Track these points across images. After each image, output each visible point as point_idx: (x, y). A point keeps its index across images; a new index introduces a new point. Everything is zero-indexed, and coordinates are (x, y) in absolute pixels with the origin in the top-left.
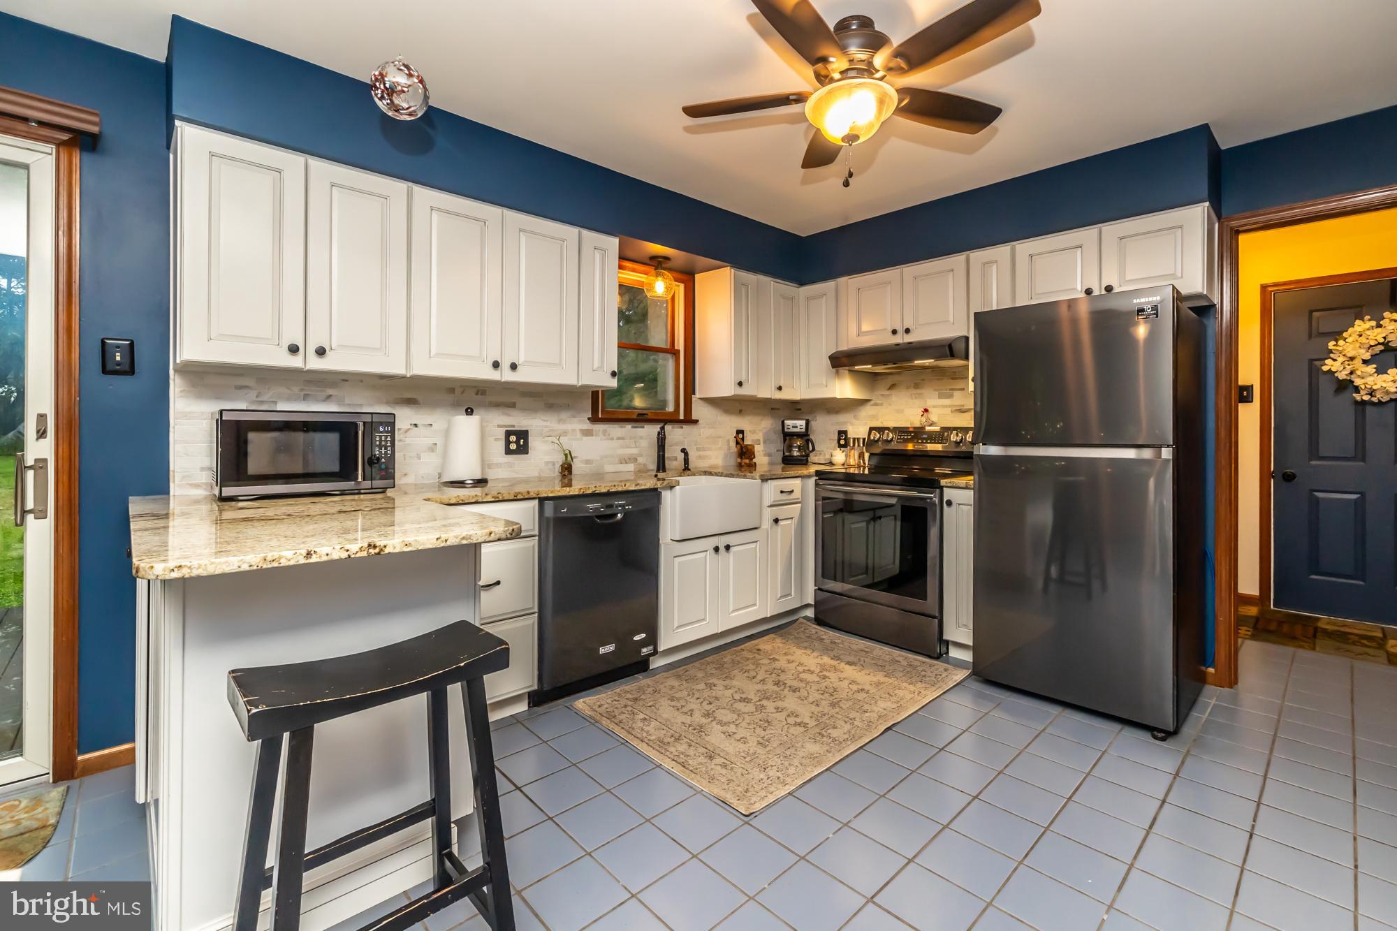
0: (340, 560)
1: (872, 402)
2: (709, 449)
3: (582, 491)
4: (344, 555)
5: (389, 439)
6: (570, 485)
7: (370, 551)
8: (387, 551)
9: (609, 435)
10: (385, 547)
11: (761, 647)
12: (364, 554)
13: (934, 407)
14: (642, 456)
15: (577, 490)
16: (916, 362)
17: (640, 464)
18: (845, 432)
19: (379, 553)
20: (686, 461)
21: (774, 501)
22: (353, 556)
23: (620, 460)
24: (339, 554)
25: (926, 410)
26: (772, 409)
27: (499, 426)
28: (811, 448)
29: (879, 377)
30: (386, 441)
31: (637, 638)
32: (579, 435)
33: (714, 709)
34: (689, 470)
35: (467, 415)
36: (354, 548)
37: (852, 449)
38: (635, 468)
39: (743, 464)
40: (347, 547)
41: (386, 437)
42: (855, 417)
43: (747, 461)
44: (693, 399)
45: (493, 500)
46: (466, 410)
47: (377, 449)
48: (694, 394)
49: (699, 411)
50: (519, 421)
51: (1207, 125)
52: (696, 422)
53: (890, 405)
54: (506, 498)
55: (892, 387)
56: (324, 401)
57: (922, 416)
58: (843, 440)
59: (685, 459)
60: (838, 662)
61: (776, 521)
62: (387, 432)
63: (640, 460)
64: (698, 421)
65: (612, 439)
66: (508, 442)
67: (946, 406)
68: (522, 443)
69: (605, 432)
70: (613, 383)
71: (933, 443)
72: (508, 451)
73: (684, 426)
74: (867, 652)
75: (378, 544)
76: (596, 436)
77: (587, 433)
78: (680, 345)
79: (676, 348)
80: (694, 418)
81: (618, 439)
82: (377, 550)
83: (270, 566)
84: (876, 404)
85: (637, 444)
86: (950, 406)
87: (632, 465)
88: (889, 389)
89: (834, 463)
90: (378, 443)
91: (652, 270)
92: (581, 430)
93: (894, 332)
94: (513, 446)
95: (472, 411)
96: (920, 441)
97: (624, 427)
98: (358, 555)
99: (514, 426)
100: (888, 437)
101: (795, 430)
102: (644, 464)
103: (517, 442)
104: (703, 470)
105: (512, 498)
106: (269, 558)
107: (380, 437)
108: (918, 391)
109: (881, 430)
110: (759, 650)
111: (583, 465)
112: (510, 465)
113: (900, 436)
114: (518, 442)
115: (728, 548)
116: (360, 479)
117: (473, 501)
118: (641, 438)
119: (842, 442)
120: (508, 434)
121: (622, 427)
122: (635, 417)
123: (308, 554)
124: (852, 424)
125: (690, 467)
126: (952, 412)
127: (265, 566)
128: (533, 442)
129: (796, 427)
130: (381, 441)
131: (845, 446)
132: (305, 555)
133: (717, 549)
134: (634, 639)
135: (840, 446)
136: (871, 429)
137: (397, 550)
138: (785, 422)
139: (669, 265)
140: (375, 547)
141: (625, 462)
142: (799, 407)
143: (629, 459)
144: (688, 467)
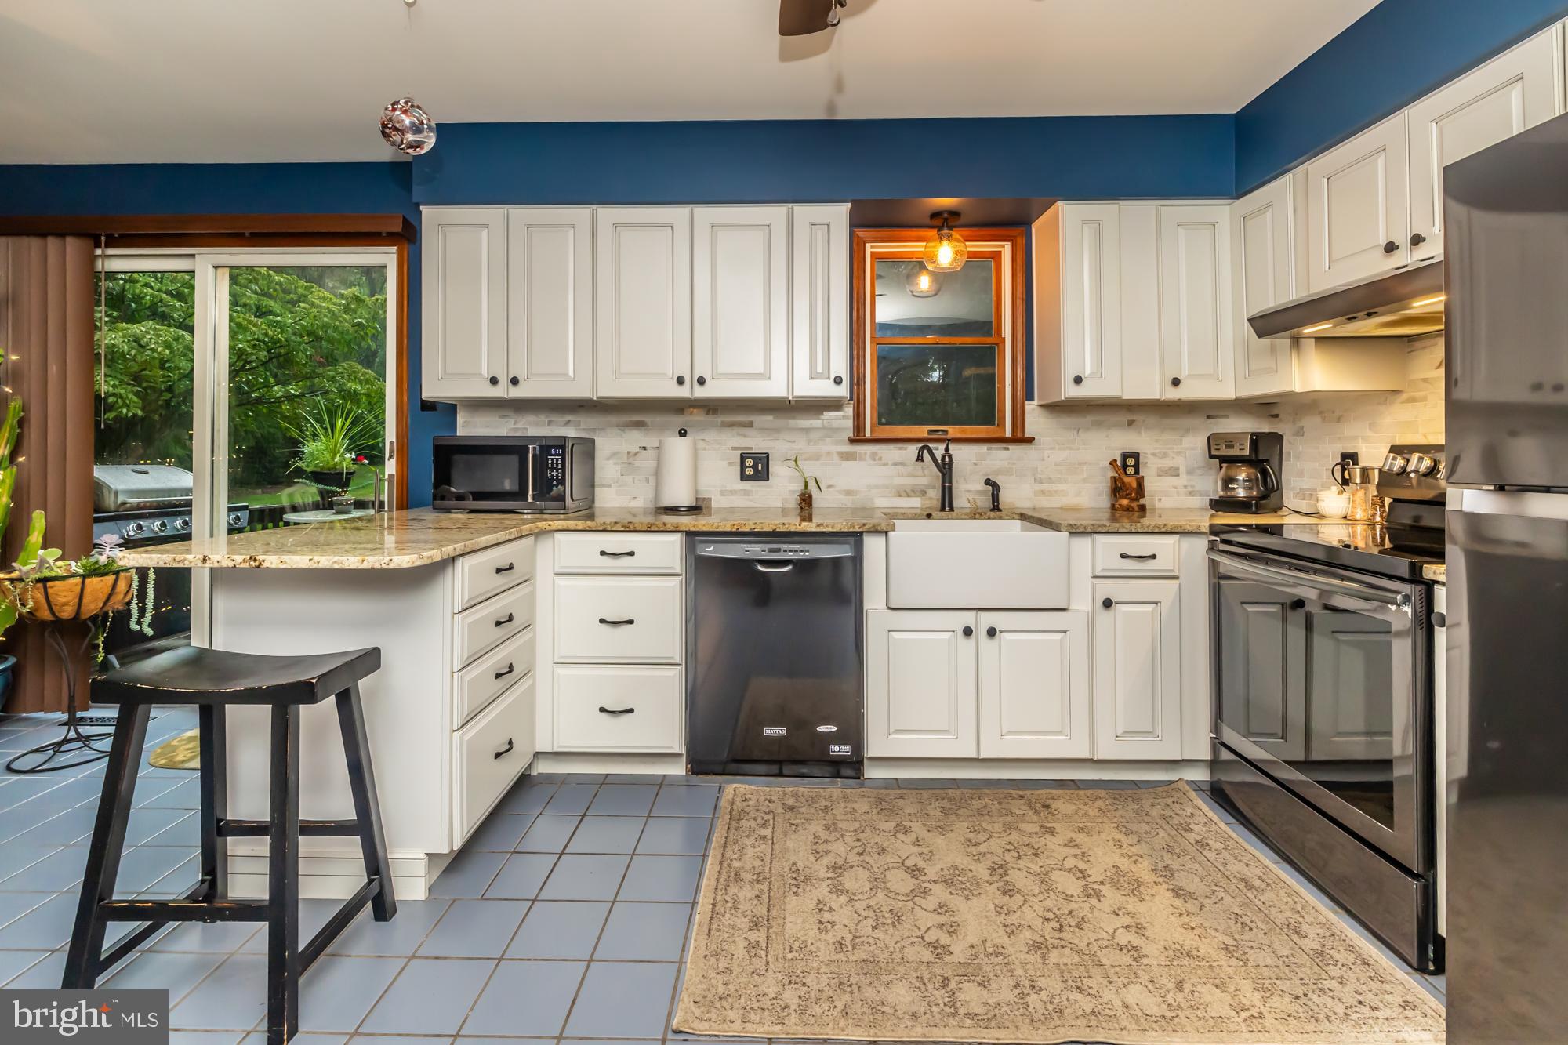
0: (228, 568)
1: (1405, 396)
2: (1063, 481)
3: (735, 527)
4: (231, 564)
5: (560, 462)
6: (810, 519)
7: (252, 563)
8: (265, 565)
9: (880, 459)
10: (263, 561)
12: (245, 565)
15: (728, 526)
18: (1353, 457)
19: (258, 567)
20: (995, 498)
21: (1103, 570)
22: (237, 566)
23: (899, 492)
24: (227, 562)
27: (733, 449)
28: (1271, 485)
29: (1418, 344)
30: (557, 464)
31: (823, 729)
32: (836, 458)
33: (855, 864)
34: (1000, 510)
35: (680, 436)
36: (239, 558)
37: (1360, 488)
38: (922, 505)
39: (1117, 506)
40: (234, 557)
41: (557, 459)
42: (1372, 426)
43: (1128, 503)
44: (1028, 407)
45: (623, 529)
46: (680, 432)
47: (549, 471)
48: (1031, 399)
50: (757, 443)
52: (1030, 440)
54: (638, 529)
56: (564, 426)
58: (1347, 471)
59: (993, 494)
61: (1108, 604)
62: (559, 455)
63: (931, 493)
64: (1033, 439)
65: (886, 464)
66: (743, 467)
68: (760, 468)
69: (874, 455)
70: (839, 392)
72: (744, 477)
73: (1010, 447)
75: (257, 558)
76: (860, 460)
77: (847, 457)
78: (1008, 329)
79: (1002, 335)
80: (1028, 435)
81: (895, 464)
82: (257, 564)
83: (178, 566)
84: (1413, 400)
85: (926, 471)
87: (919, 499)
88: (1439, 367)
89: (1322, 512)
90: (550, 466)
91: (933, 233)
92: (839, 453)
93: (1390, 248)
94: (749, 472)
95: (685, 431)
97: (906, 449)
98: (242, 566)
99: (751, 448)
100: (1424, 466)
101: (1230, 452)
103: (754, 467)
104: (1018, 511)
105: (646, 529)
106: (177, 559)
107: (552, 459)
109: (1409, 451)
111: (842, 497)
112: (746, 493)
114: (756, 468)
115: (990, 631)
116: (530, 499)
117: (601, 529)
120: (743, 458)
121: (900, 449)
122: (924, 435)
123: (204, 559)
124: (1366, 440)
125: (1000, 507)
127: (174, 566)
128: (774, 468)
129: (1232, 447)
130: (552, 463)
132: (202, 559)
133: (968, 632)
134: (818, 729)
136: (1393, 450)
137: (273, 566)
139: (962, 220)
140: (255, 560)
141: (905, 495)
142: (1275, 412)
143: (913, 491)
144: (998, 506)
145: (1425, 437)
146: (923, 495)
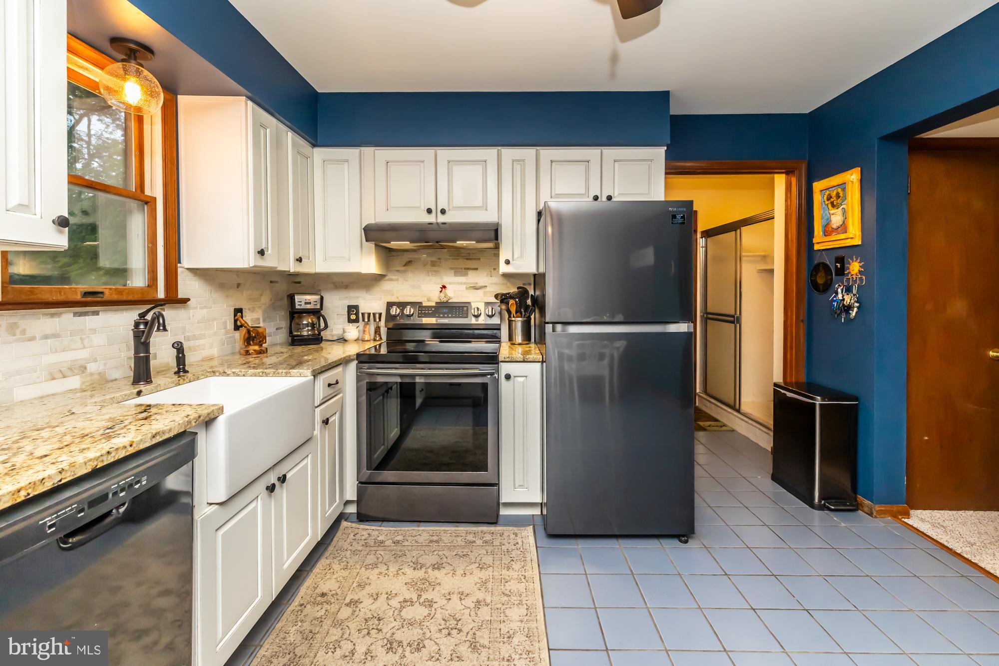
1: (389, 278)
2: (202, 337)
9: (23, 332)
11: (324, 587)
13: (450, 284)
14: (95, 360)
16: (458, 242)
17: (92, 374)
18: (356, 307)
21: (323, 399)
23: (53, 373)
25: (444, 287)
26: (271, 282)
28: (322, 325)
29: (394, 253)
34: (188, 372)
37: (367, 324)
39: (251, 351)
42: (367, 291)
43: (257, 348)
44: (179, 270)
48: (180, 262)
49: (187, 286)
51: (669, 91)
52: (185, 301)
53: (406, 281)
55: (409, 263)
57: (441, 292)
58: (353, 314)
59: (178, 358)
60: (423, 570)
61: (326, 422)
63: (92, 367)
64: (189, 300)
65: (32, 339)
67: (462, 284)
69: (12, 328)
70: (60, 240)
71: (450, 317)
74: (437, 542)
78: (155, 187)
79: (148, 192)
80: (180, 296)
81: (47, 338)
84: (392, 280)
85: (86, 342)
86: (465, 283)
87: (77, 378)
88: (405, 265)
89: (346, 339)
93: (429, 211)
96: (441, 315)
97: (60, 314)
100: (410, 312)
101: (308, 307)
102: (100, 374)
104: (206, 369)
108: (435, 268)
109: (402, 305)
110: (323, 595)
113: (421, 311)
115: (283, 479)
118: (94, 331)
119: (353, 317)
121: (53, 318)
122: (79, 297)
124: (364, 299)
125: (187, 368)
126: (467, 288)
129: (310, 303)
131: (356, 321)
133: (271, 488)
135: (350, 321)
136: (390, 305)
138: (297, 298)
141: (61, 375)
142: (298, 280)
143: (70, 369)
144: (184, 368)
145: (397, 298)
146: (83, 372)
